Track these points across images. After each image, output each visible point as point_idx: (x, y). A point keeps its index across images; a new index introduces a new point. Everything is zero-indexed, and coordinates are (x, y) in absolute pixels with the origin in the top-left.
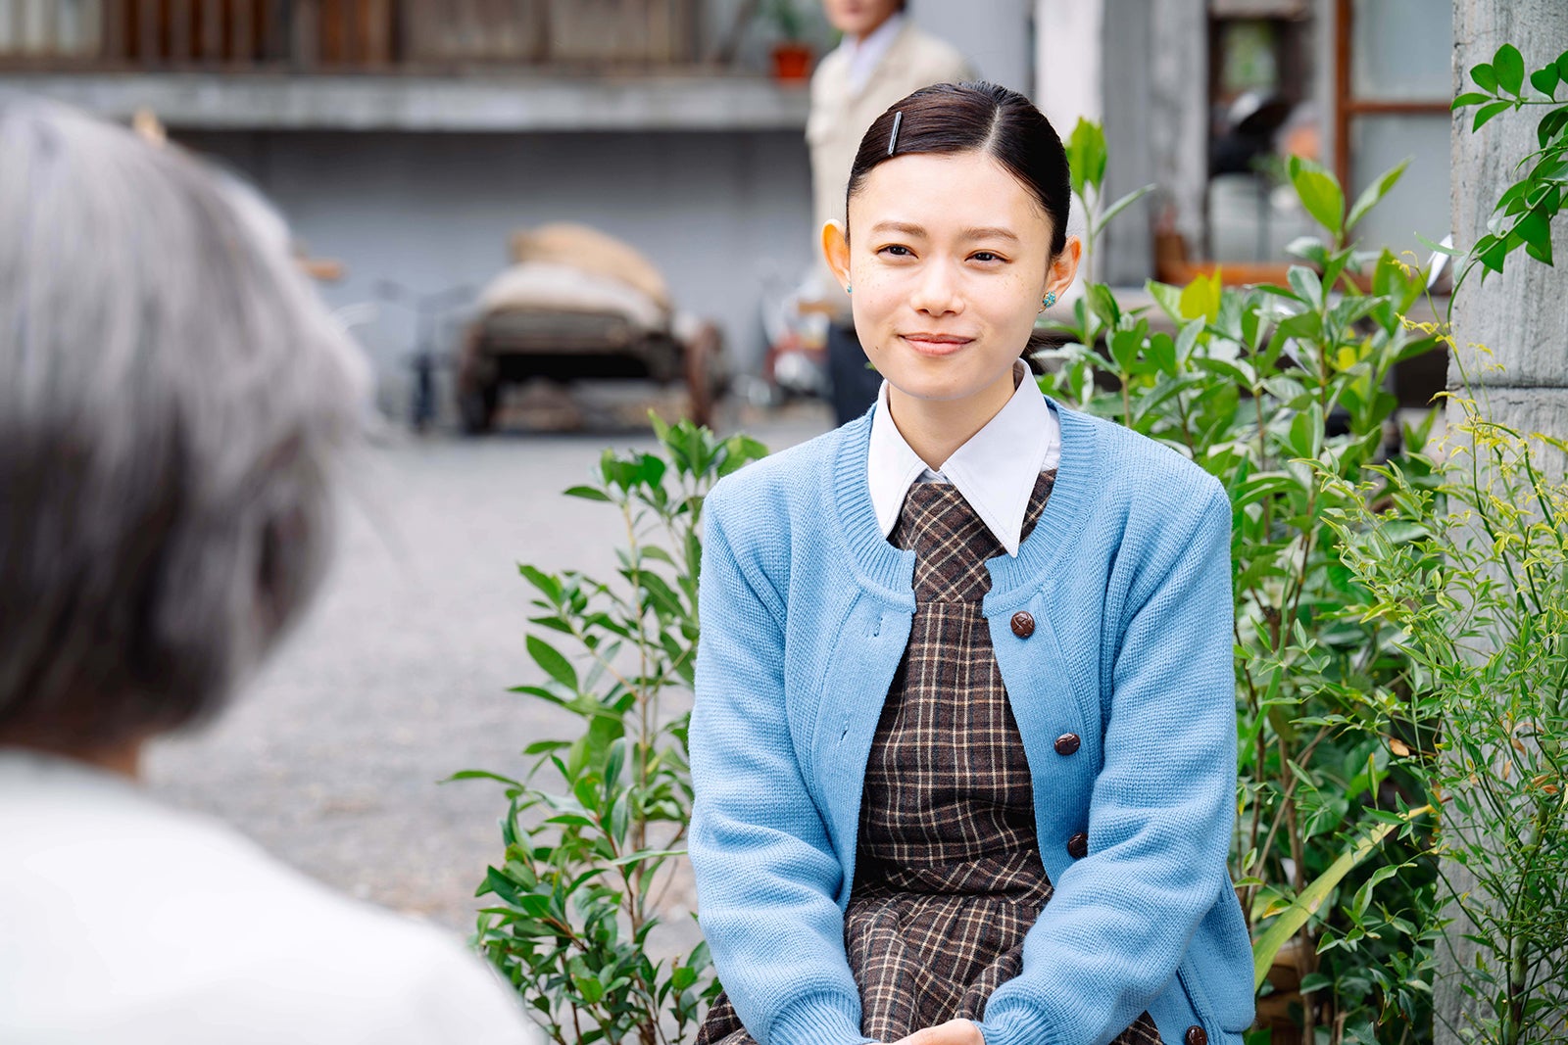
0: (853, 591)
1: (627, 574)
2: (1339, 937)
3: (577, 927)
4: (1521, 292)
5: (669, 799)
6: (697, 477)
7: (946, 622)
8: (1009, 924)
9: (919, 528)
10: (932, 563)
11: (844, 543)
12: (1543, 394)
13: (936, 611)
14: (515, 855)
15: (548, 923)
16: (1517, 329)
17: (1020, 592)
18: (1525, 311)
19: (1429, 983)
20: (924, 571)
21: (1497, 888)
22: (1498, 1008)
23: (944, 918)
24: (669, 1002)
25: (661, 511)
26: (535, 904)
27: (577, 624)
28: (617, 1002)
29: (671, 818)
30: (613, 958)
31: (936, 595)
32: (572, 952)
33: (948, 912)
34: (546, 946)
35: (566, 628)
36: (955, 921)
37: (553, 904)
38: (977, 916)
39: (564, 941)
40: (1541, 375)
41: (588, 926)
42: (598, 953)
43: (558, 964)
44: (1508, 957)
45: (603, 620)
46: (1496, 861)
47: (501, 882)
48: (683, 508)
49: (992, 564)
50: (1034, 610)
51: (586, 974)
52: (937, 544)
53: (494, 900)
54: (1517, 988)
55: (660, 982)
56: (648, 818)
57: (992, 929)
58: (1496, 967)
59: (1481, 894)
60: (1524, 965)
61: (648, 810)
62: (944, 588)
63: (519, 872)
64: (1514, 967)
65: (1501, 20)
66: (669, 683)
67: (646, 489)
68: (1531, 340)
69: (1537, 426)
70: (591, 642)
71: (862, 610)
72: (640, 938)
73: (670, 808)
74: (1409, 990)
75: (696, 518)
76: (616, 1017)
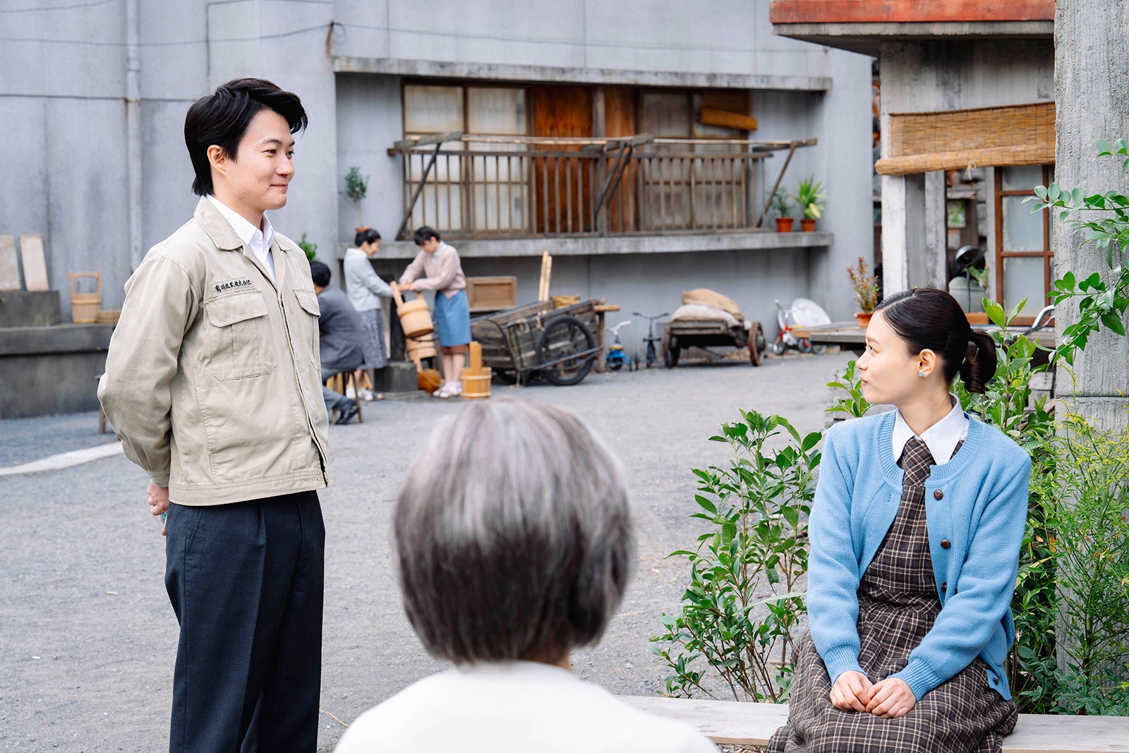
0: (881, 482)
1: (735, 470)
2: (1018, 614)
3: (722, 610)
4: (1083, 360)
5: (755, 555)
6: (759, 432)
7: (915, 494)
8: (915, 622)
9: (909, 456)
10: (913, 470)
11: (879, 462)
12: (1093, 399)
13: (912, 490)
14: (696, 584)
15: (711, 610)
16: (1082, 374)
17: (941, 481)
18: (1085, 367)
19: (1054, 631)
20: (909, 473)
21: (1080, 593)
22: (1081, 638)
23: (890, 619)
24: (759, 637)
25: (746, 445)
26: (705, 603)
27: (716, 488)
28: (738, 639)
29: (756, 562)
30: (736, 623)
31: (913, 483)
32: (720, 619)
33: (892, 616)
34: (710, 618)
35: (713, 491)
36: (894, 620)
37: (712, 602)
38: (902, 619)
39: (716, 617)
40: (1092, 392)
41: (726, 611)
42: (729, 620)
43: (715, 624)
44: (1085, 621)
45: (727, 487)
46: (1080, 584)
47: (692, 595)
48: (754, 443)
49: (931, 466)
50: (944, 490)
51: (725, 629)
52: (916, 463)
53: (689, 602)
54: (1089, 632)
55: (755, 630)
56: (747, 562)
57: (908, 624)
58: (1081, 625)
59: (1074, 597)
60: (1091, 623)
61: (747, 560)
62: (916, 481)
63: (699, 591)
64: (1088, 624)
65: (1073, 255)
66: (752, 511)
67: (740, 438)
68: (1088, 378)
69: (1091, 412)
70: (722, 495)
71: (884, 490)
72: (747, 613)
73: (756, 559)
74: (1047, 634)
75: (759, 447)
76: (738, 645)
